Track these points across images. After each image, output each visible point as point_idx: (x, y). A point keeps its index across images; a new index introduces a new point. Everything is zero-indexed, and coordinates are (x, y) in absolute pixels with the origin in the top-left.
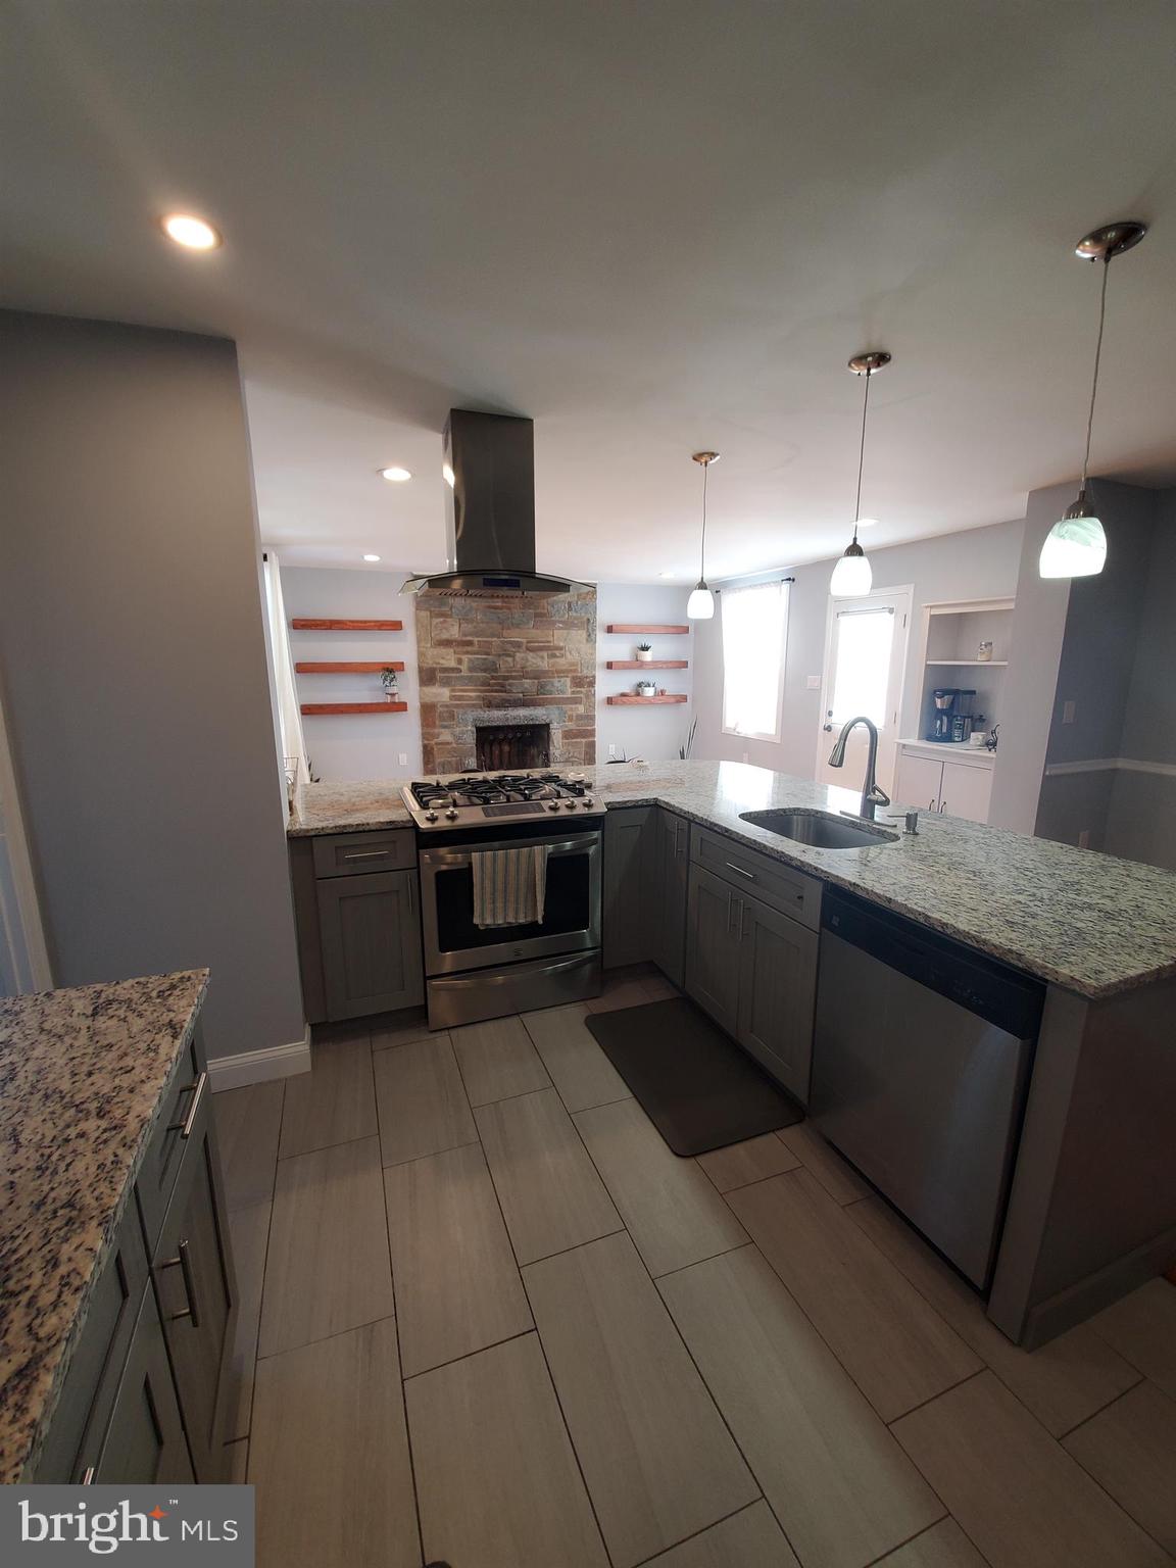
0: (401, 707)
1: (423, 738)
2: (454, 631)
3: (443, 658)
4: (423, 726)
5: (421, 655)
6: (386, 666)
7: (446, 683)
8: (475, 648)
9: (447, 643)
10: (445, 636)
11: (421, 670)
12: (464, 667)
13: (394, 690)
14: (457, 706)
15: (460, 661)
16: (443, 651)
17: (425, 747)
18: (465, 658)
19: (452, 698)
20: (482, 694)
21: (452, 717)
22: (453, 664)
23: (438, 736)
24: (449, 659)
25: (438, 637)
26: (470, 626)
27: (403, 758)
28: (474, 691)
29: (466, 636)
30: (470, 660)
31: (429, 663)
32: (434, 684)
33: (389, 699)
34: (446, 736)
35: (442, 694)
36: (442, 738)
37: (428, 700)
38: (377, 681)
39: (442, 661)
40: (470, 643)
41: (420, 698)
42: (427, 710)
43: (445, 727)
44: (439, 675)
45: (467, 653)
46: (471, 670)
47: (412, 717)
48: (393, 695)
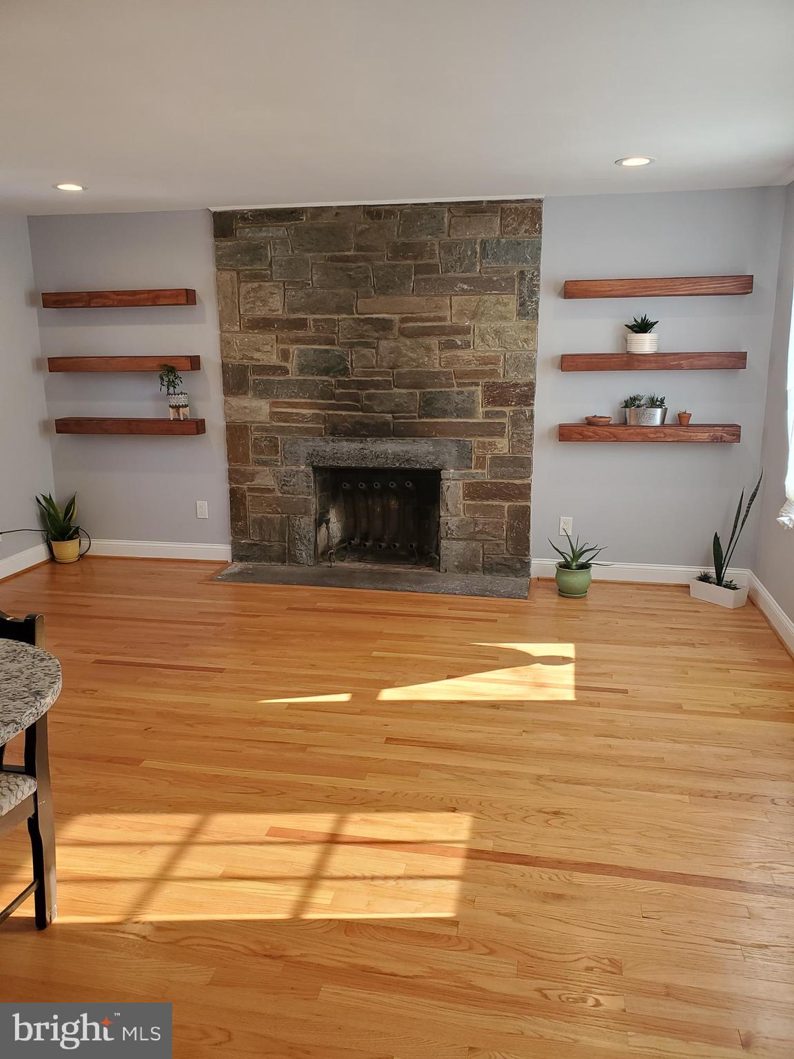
0: (198, 427)
1: (231, 479)
2: (276, 305)
3: (258, 350)
4: (230, 460)
5: (225, 343)
6: (165, 362)
7: (263, 391)
8: (311, 332)
9: (264, 324)
10: (261, 312)
11: (225, 368)
12: (292, 366)
13: (182, 400)
14: (281, 430)
15: (285, 355)
16: (258, 337)
17: (233, 493)
18: (294, 349)
19: (273, 415)
20: (322, 413)
21: (274, 448)
22: (274, 360)
23: (252, 477)
24: (267, 350)
25: (250, 315)
26: (301, 294)
27: (203, 509)
28: (311, 406)
29: (294, 310)
30: (302, 353)
31: (236, 359)
32: (245, 393)
33: (172, 415)
34: (265, 478)
35: (259, 409)
36: (258, 482)
37: (239, 418)
38: (154, 387)
39: (257, 355)
40: (302, 324)
41: (226, 415)
42: (236, 433)
43: (264, 463)
44: (252, 378)
45: (297, 341)
46: (302, 369)
47: (214, 443)
48: (177, 408)
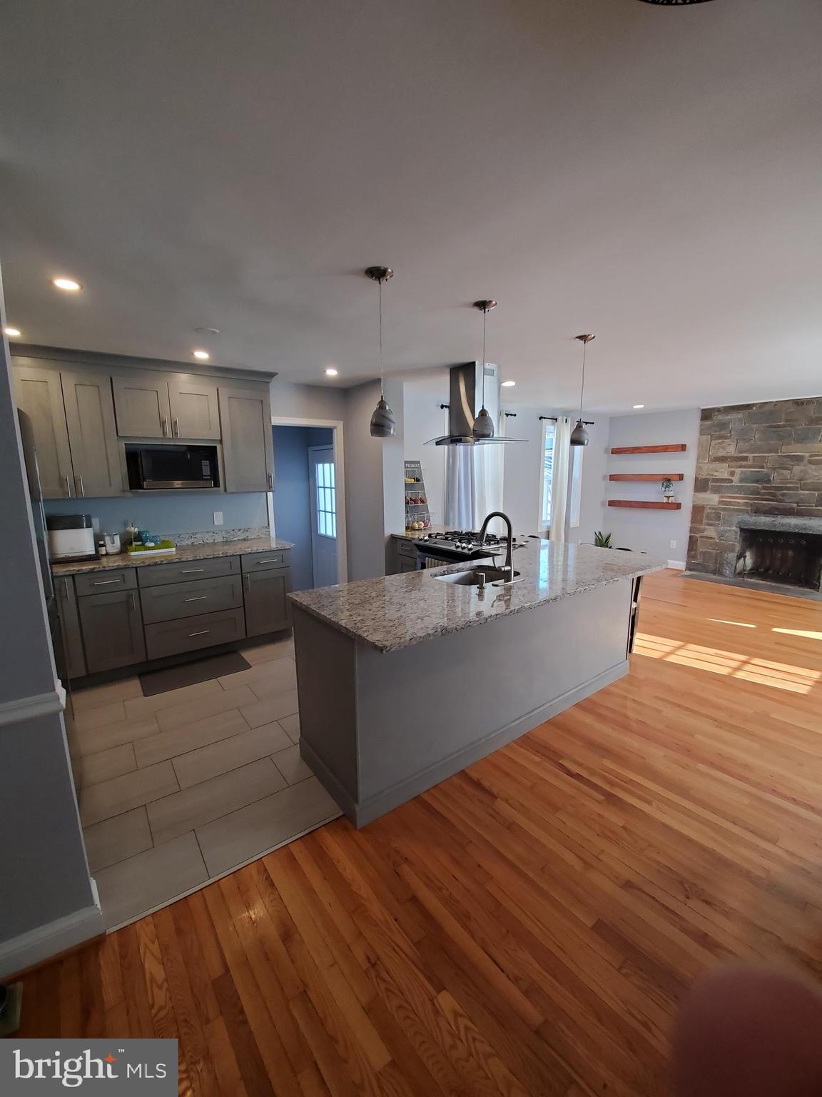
0: (678, 506)
1: (691, 531)
2: (731, 450)
3: (717, 471)
4: (692, 522)
5: (699, 468)
6: (665, 477)
7: (716, 490)
8: (749, 463)
9: (722, 459)
10: (721, 453)
11: (696, 479)
12: (736, 479)
13: (670, 494)
14: (724, 509)
15: (732, 474)
16: (717, 465)
17: (691, 537)
18: (738, 471)
19: (721, 502)
20: (751, 502)
21: (718, 518)
22: (726, 476)
23: (703, 531)
24: (722, 471)
25: (715, 455)
26: (747, 444)
27: (674, 544)
28: (743, 498)
29: (741, 453)
30: (742, 472)
31: (703, 475)
32: (706, 491)
33: (665, 500)
34: (711, 532)
35: (712, 499)
36: (705, 534)
37: (699, 503)
38: (659, 487)
39: (715, 474)
40: (745, 459)
41: (693, 501)
42: (697, 511)
43: (711, 525)
44: (711, 484)
45: (740, 467)
46: (741, 481)
47: (685, 515)
48: (668, 497)
